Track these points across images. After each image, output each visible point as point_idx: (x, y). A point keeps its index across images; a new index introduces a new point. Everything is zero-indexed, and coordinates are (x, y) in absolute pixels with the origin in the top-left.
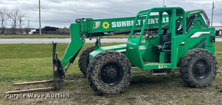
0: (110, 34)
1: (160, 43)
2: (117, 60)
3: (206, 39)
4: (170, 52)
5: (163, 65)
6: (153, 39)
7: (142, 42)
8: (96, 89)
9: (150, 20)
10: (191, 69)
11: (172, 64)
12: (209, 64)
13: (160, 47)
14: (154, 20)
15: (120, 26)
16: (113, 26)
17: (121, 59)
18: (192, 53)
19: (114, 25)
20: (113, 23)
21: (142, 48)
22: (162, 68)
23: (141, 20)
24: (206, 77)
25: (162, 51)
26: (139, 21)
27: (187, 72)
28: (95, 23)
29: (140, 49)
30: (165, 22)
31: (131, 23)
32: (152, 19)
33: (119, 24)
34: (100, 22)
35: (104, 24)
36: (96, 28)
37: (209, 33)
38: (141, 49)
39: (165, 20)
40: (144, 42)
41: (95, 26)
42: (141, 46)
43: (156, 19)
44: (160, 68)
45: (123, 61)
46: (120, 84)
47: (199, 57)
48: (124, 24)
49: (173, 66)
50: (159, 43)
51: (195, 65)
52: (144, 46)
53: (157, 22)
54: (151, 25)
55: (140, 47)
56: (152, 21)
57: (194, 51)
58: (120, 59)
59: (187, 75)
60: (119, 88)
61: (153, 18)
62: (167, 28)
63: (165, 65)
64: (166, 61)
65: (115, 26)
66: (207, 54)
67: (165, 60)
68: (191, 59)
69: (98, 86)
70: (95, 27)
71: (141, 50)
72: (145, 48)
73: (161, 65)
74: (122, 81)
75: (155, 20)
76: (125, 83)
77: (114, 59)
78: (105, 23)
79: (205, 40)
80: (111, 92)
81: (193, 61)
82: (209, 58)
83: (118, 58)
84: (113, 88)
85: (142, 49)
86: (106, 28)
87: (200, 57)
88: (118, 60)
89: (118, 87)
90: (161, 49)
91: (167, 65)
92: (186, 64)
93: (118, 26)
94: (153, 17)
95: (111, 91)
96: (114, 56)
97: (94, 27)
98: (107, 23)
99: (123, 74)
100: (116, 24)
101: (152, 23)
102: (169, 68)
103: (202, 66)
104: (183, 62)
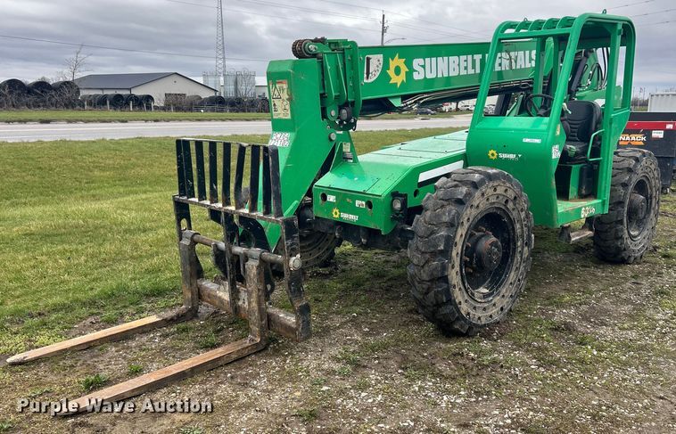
2: (505, 200)
4: (600, 161)
5: (588, 206)
8: (457, 315)
9: (501, 57)
11: (604, 202)
13: (572, 147)
14: (508, 57)
15: (434, 75)
16: (416, 76)
17: (515, 198)
19: (419, 70)
20: (417, 62)
21: (553, 153)
28: (368, 59)
30: (530, 65)
31: (459, 65)
32: (503, 55)
33: (432, 69)
34: (380, 57)
35: (393, 64)
36: (370, 81)
39: (530, 60)
41: (368, 73)
42: (553, 148)
43: (512, 54)
45: (519, 203)
46: (507, 286)
48: (443, 67)
49: (604, 206)
52: (556, 147)
53: (513, 65)
56: (505, 62)
58: (513, 196)
60: (507, 300)
63: (592, 205)
64: (584, 192)
65: (422, 76)
67: (580, 188)
69: (462, 306)
70: (367, 78)
72: (559, 155)
74: (512, 273)
75: (510, 58)
76: (519, 280)
77: (500, 197)
78: (397, 61)
80: (491, 316)
83: (509, 193)
84: (493, 302)
86: (399, 81)
87: (640, 174)
88: (507, 202)
89: (503, 296)
90: (577, 153)
93: (429, 76)
95: (489, 314)
96: (500, 190)
97: (365, 75)
98: (402, 63)
99: (515, 250)
100: (424, 67)
102: (597, 213)
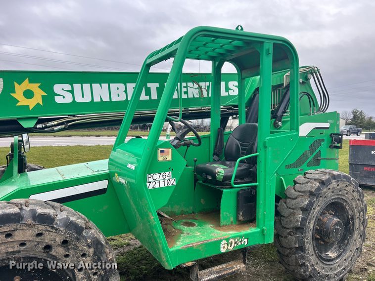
0: (46, 127)
1: (218, 155)
2: (41, 246)
3: (323, 140)
4: (255, 187)
5: (234, 238)
6: (200, 143)
7: (160, 159)
9: (187, 87)
10: (309, 235)
11: (263, 231)
12: (350, 212)
13: (221, 170)
14: (197, 86)
15: (88, 99)
16: (58, 100)
17: (65, 242)
18: (309, 184)
19: (63, 94)
20: (58, 88)
21: (160, 181)
22: (231, 248)
23: (157, 85)
24: (344, 250)
25: (230, 185)
26: (153, 86)
27: (302, 248)
29: (151, 187)
30: (227, 94)
31: (126, 91)
32: (190, 84)
33: (83, 94)
35: (21, 88)
37: (327, 125)
38: (157, 186)
39: (227, 89)
40: (169, 158)
42: (156, 176)
43: (203, 84)
44: (223, 250)
45: (76, 248)
47: (329, 195)
48: (101, 92)
49: (263, 235)
50: (214, 154)
51: (319, 221)
52: (167, 173)
53: (205, 94)
54: (188, 101)
55: (151, 179)
56: (192, 90)
57: (315, 180)
58: (59, 240)
59: (303, 257)
61: (193, 82)
62: (231, 111)
63: (241, 237)
64: (241, 218)
65: (68, 99)
66: (346, 186)
67: (238, 213)
68: (311, 204)
71: (154, 189)
72: (173, 182)
73: (228, 240)
75: (200, 88)
77: (28, 244)
78: (26, 85)
79: (320, 145)
81: (316, 210)
82: (350, 198)
83: (48, 238)
85: (162, 185)
86: (31, 103)
87: (331, 197)
88: (48, 248)
90: (227, 178)
91: (247, 236)
92: (297, 221)
93: (79, 99)
94: (196, 78)
96: (24, 234)
98: (35, 87)
100: (72, 92)
101: (191, 96)
102: (252, 244)
103: (337, 224)
104: (286, 215)
